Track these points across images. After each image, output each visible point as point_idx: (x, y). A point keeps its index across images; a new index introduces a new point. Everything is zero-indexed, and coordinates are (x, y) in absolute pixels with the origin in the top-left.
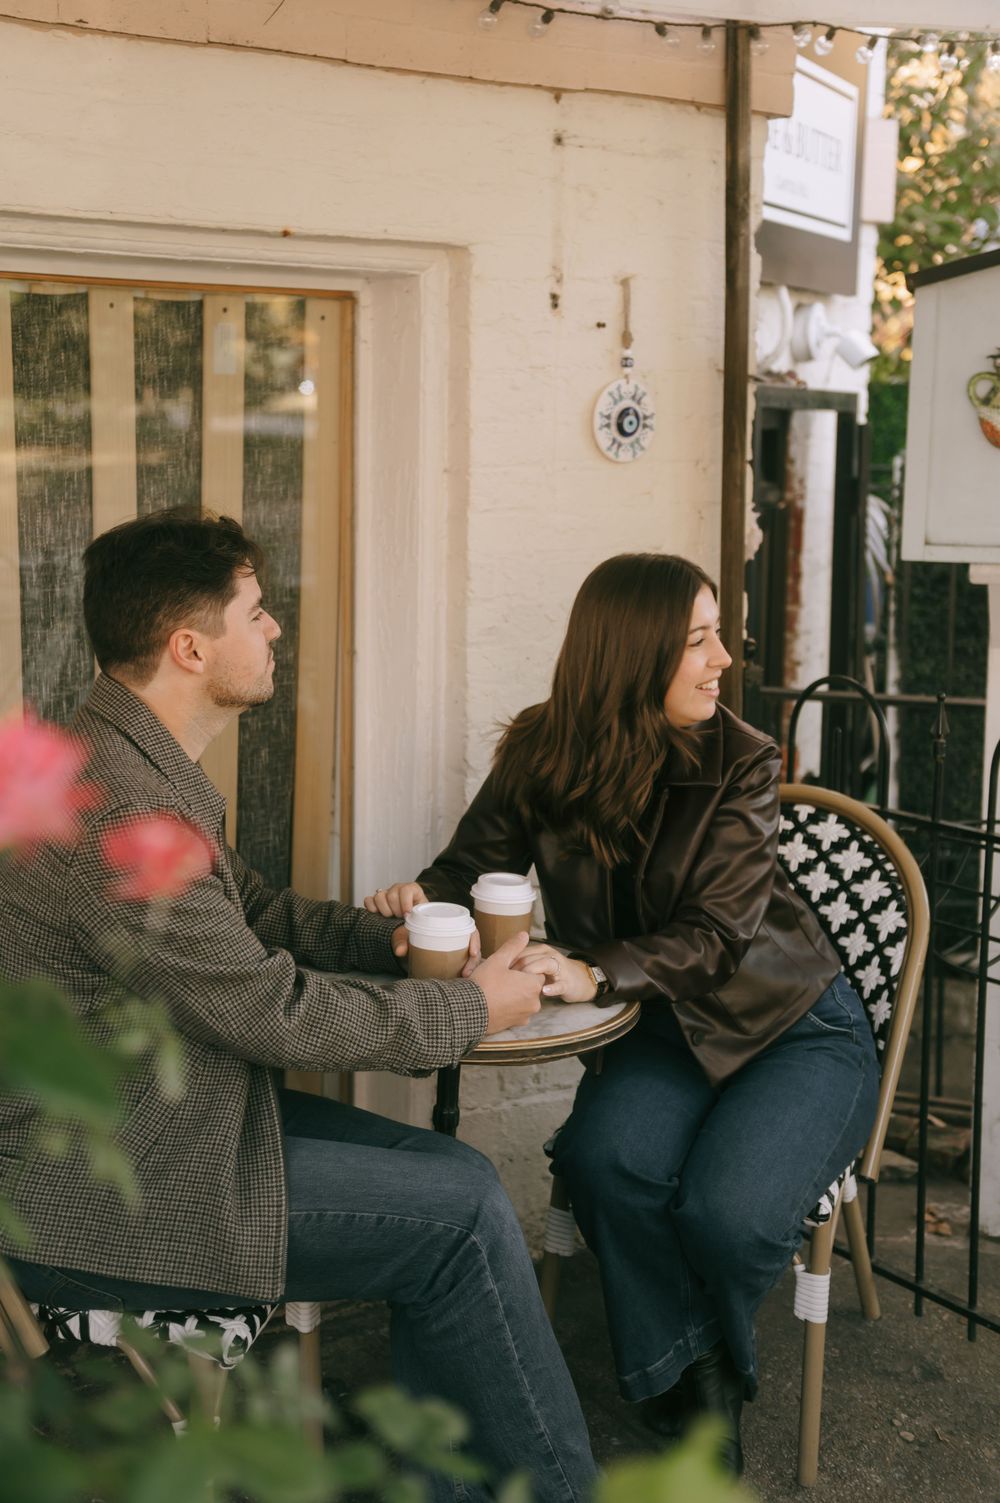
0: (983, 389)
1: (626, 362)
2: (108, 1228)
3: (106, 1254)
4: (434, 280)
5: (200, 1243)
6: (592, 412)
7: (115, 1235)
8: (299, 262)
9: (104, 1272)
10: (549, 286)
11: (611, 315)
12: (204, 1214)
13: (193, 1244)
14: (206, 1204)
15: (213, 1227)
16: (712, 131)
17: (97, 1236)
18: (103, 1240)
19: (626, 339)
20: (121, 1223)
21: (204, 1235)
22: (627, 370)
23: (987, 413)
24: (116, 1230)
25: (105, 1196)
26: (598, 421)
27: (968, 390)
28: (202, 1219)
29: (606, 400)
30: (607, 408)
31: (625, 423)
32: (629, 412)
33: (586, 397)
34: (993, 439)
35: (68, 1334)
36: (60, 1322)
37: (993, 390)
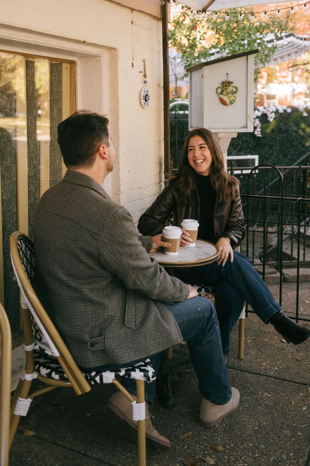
0: (219, 90)
1: (145, 82)
2: (137, 345)
3: (140, 352)
4: (105, 56)
5: (162, 337)
6: (140, 95)
7: (140, 346)
8: (79, 51)
9: (141, 357)
10: (131, 61)
11: (142, 70)
12: (159, 329)
13: (160, 338)
14: (158, 326)
15: (163, 330)
16: (160, 24)
17: (135, 349)
18: (137, 349)
19: (145, 76)
20: (140, 342)
21: (162, 334)
22: (146, 84)
23: (221, 96)
24: (140, 344)
25: (130, 337)
26: (142, 97)
27: (217, 91)
28: (159, 330)
29: (143, 92)
30: (143, 94)
31: (146, 98)
32: (147, 95)
33: (139, 91)
34: (223, 102)
35: (95, 382)
36: (93, 379)
37: (222, 91)
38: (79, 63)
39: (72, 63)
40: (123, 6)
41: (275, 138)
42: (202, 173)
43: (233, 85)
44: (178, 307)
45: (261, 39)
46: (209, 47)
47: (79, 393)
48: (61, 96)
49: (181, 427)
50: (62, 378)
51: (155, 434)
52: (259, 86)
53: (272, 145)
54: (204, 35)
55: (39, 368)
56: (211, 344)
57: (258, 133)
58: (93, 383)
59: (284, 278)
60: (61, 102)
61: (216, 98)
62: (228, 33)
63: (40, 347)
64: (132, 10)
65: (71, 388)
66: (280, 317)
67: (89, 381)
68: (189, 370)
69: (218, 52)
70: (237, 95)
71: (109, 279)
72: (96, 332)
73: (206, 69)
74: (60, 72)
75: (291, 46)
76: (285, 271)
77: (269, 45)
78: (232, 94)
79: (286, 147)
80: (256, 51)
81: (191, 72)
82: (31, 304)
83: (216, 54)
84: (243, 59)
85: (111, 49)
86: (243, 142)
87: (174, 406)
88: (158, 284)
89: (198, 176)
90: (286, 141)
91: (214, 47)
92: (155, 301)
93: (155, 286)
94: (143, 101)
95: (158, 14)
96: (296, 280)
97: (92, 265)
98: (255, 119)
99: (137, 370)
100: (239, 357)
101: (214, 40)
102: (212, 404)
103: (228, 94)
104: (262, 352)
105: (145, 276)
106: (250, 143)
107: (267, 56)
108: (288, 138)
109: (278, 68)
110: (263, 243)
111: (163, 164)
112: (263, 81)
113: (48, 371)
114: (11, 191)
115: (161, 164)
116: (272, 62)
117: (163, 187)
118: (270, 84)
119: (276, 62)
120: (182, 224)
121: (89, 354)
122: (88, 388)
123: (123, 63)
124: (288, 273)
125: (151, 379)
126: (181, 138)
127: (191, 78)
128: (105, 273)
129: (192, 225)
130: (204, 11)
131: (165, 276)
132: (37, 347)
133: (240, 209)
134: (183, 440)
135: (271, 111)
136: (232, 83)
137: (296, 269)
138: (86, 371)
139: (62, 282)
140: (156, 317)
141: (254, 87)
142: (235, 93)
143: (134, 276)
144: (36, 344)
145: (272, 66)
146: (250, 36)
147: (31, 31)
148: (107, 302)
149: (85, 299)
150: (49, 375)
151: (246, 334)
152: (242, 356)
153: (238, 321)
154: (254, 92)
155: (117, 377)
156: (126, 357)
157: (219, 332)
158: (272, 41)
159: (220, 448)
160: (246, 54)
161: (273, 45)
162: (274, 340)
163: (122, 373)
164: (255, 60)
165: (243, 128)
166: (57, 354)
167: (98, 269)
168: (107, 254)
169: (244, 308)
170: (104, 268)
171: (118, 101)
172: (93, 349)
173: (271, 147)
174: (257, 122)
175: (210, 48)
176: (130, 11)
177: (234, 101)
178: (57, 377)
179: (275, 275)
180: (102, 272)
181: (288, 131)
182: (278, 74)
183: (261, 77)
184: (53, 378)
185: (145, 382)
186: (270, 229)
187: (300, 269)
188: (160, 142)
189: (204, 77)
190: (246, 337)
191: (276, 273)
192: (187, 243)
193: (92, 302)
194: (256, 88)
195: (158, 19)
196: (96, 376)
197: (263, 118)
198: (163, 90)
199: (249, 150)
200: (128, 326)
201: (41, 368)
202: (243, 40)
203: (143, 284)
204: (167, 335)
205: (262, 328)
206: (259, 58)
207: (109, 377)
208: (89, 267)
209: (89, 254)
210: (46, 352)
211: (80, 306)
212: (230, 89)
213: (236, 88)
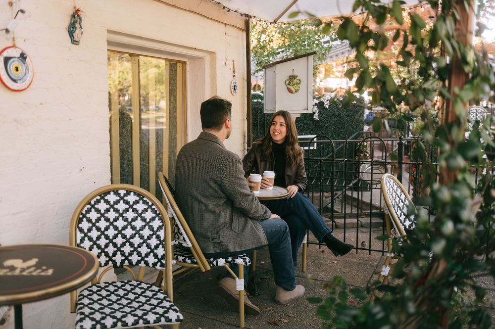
0: (287, 82)
1: (234, 76)
3: (241, 247)
4: (207, 58)
6: (231, 85)
10: (225, 61)
11: (232, 67)
13: (254, 240)
14: (253, 232)
15: (256, 235)
16: (245, 34)
19: (234, 72)
20: (241, 240)
22: (235, 78)
23: (289, 86)
24: (241, 242)
25: (236, 237)
26: (232, 87)
27: (285, 82)
28: (253, 235)
29: (233, 83)
30: (233, 85)
31: (235, 88)
32: (235, 86)
33: (230, 83)
34: (290, 91)
35: (213, 265)
36: (212, 263)
37: (290, 82)
38: (188, 63)
39: (184, 63)
40: (220, 22)
41: (330, 121)
42: (277, 141)
43: (297, 78)
44: (265, 222)
45: (318, 40)
46: (277, 47)
47: (204, 270)
48: (176, 87)
49: (264, 305)
50: (193, 262)
51: (250, 303)
52: (318, 80)
53: (328, 127)
54: (272, 38)
55: (177, 257)
56: (285, 249)
57: (316, 117)
58: (212, 265)
59: (336, 225)
60: (176, 91)
61: (285, 87)
62: (291, 36)
63: (179, 243)
64: (226, 24)
65: (199, 268)
66: (331, 238)
67: (209, 264)
68: (268, 277)
69: (283, 52)
70: (300, 85)
71: (225, 200)
72: (215, 231)
73: (278, 67)
74: (176, 70)
75: (345, 46)
76: (336, 220)
77: (326, 45)
78: (297, 84)
79: (339, 129)
80: (314, 53)
81: (266, 69)
82: (175, 213)
83: (281, 53)
84: (305, 58)
85: (212, 53)
86: (304, 124)
87: (259, 295)
88: (254, 207)
89: (275, 144)
90: (339, 123)
91: (280, 48)
92: (251, 219)
93: (252, 208)
94: (233, 90)
95: (243, 26)
96: (343, 227)
97: (216, 188)
98: (313, 105)
99: (239, 258)
100: (302, 271)
101: (280, 41)
102: (283, 289)
103: (294, 84)
104: (318, 268)
105: (247, 201)
106: (310, 125)
107: (323, 54)
108: (340, 121)
109: (334, 64)
110: (319, 205)
111: (246, 136)
112: (321, 76)
113: (184, 258)
114: (145, 152)
115: (244, 136)
116: (328, 59)
117: (246, 153)
118: (328, 79)
119: (331, 59)
120: (264, 174)
121: (211, 245)
122: (209, 268)
123: (220, 63)
124: (339, 222)
125: (248, 264)
126: (255, 121)
127: (266, 73)
128: (223, 196)
129: (271, 175)
130: (275, 22)
131: (258, 203)
132: (177, 243)
133: (304, 171)
134: (266, 312)
135: (327, 99)
136: (297, 76)
137: (344, 219)
138: (208, 257)
139: (196, 199)
140: (251, 227)
141: (313, 80)
142: (299, 84)
143: (240, 199)
144: (176, 241)
145: (329, 62)
146: (309, 38)
147: (164, 42)
148: (223, 213)
149: (210, 211)
150: (184, 261)
151: (307, 259)
152: (305, 270)
153: (302, 244)
154: (313, 84)
155: (227, 262)
156: (233, 248)
157: (290, 242)
158: (328, 42)
159: (291, 315)
160: (307, 55)
161: (328, 46)
162: (328, 261)
163: (230, 259)
164: (314, 59)
165: (305, 110)
166: (190, 245)
167: (220, 192)
168: (226, 182)
169: (306, 236)
170: (223, 192)
171: (216, 90)
172: (213, 242)
173: (327, 128)
174: (316, 109)
175: (277, 49)
176: (224, 25)
177: (298, 90)
178: (189, 261)
179: (329, 223)
180: (222, 194)
181: (341, 115)
182: (334, 70)
183: (319, 73)
184: (186, 262)
185: (244, 265)
186: (325, 194)
187: (346, 219)
188: (244, 120)
189: (276, 72)
190: (307, 260)
191: (330, 221)
192: (267, 186)
193: (214, 213)
194: (315, 81)
195: (243, 30)
196: (213, 261)
197: (321, 105)
198: (246, 82)
199: (309, 131)
200: (234, 230)
201: (179, 257)
202: (304, 42)
203: (245, 205)
204: (258, 238)
205: (319, 255)
206: (318, 57)
207: (221, 262)
208: (214, 190)
209: (215, 182)
210: (183, 245)
211: (206, 215)
212: (295, 81)
213: (300, 80)
